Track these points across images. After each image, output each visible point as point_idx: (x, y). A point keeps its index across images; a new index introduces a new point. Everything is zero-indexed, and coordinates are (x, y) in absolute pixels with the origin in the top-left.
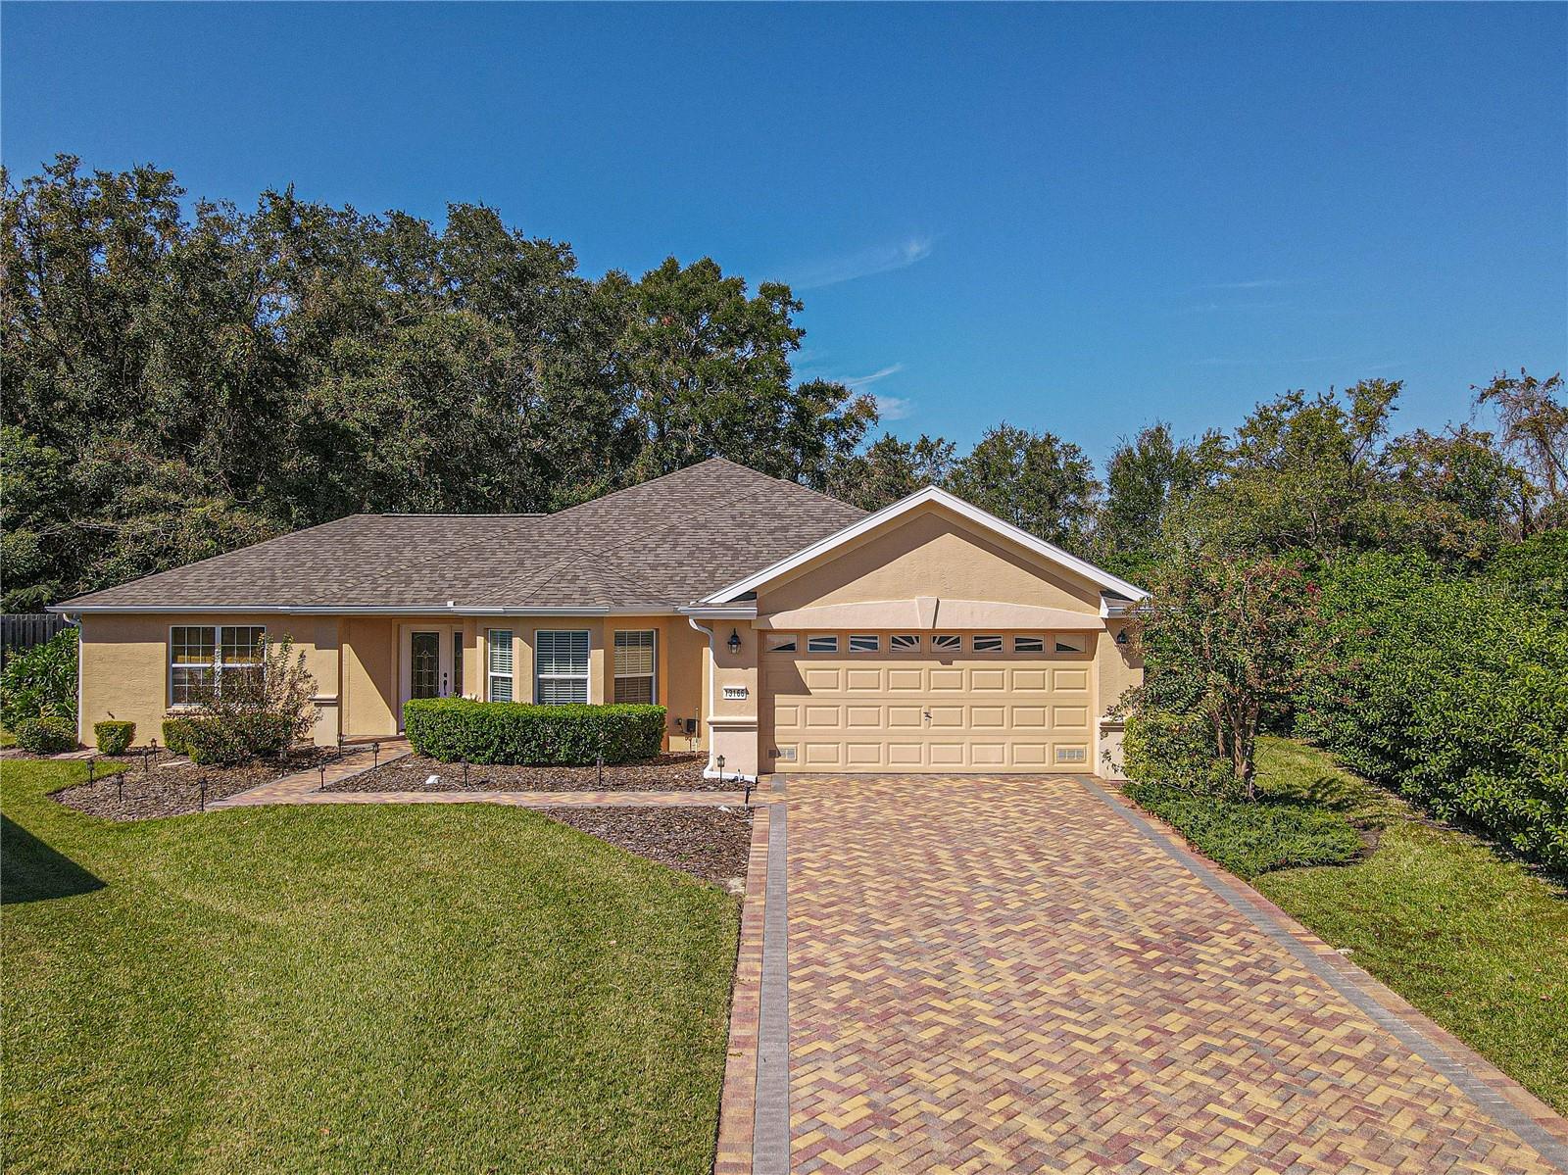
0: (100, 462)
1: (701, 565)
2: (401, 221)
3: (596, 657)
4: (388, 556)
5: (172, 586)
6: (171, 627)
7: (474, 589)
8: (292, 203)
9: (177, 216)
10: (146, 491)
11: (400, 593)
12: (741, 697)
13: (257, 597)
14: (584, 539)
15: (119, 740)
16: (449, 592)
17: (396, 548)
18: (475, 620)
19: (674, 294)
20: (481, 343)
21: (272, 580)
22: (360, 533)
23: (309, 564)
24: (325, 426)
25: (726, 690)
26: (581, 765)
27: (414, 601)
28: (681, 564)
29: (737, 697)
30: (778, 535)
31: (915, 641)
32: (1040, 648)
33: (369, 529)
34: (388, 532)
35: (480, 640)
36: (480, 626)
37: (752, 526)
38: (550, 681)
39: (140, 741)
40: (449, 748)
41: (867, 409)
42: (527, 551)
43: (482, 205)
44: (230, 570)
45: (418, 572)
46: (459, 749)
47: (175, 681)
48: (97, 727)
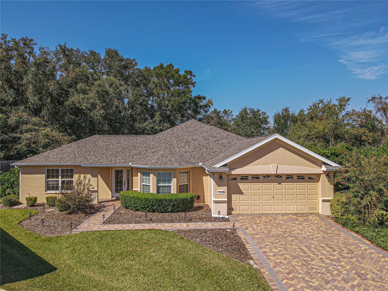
0: (16, 118)
1: (198, 152)
2: (93, 53)
3: (174, 180)
4: (106, 147)
5: (46, 157)
6: (46, 169)
7: (135, 159)
8: (66, 48)
9: (33, 50)
10: (29, 126)
11: (115, 160)
12: (222, 194)
13: (71, 160)
14: (163, 143)
15: (33, 203)
16: (128, 160)
17: (108, 145)
18: (137, 169)
19: (163, 73)
20: (116, 85)
21: (75, 155)
22: (97, 141)
23: (84, 150)
24: (76, 108)
25: (218, 192)
26: (175, 212)
27: (119, 163)
28: (193, 152)
29: (221, 193)
30: (217, 142)
31: (270, 177)
32: (304, 178)
33: (99, 139)
34: (105, 140)
35: (139, 174)
36: (139, 171)
37: (209, 140)
38: (161, 186)
39: (39, 202)
40: (136, 207)
41: (210, 102)
42: (148, 147)
43: (114, 49)
44: (62, 152)
45: (118, 154)
46: (139, 207)
47: (48, 184)
48: (27, 199)
